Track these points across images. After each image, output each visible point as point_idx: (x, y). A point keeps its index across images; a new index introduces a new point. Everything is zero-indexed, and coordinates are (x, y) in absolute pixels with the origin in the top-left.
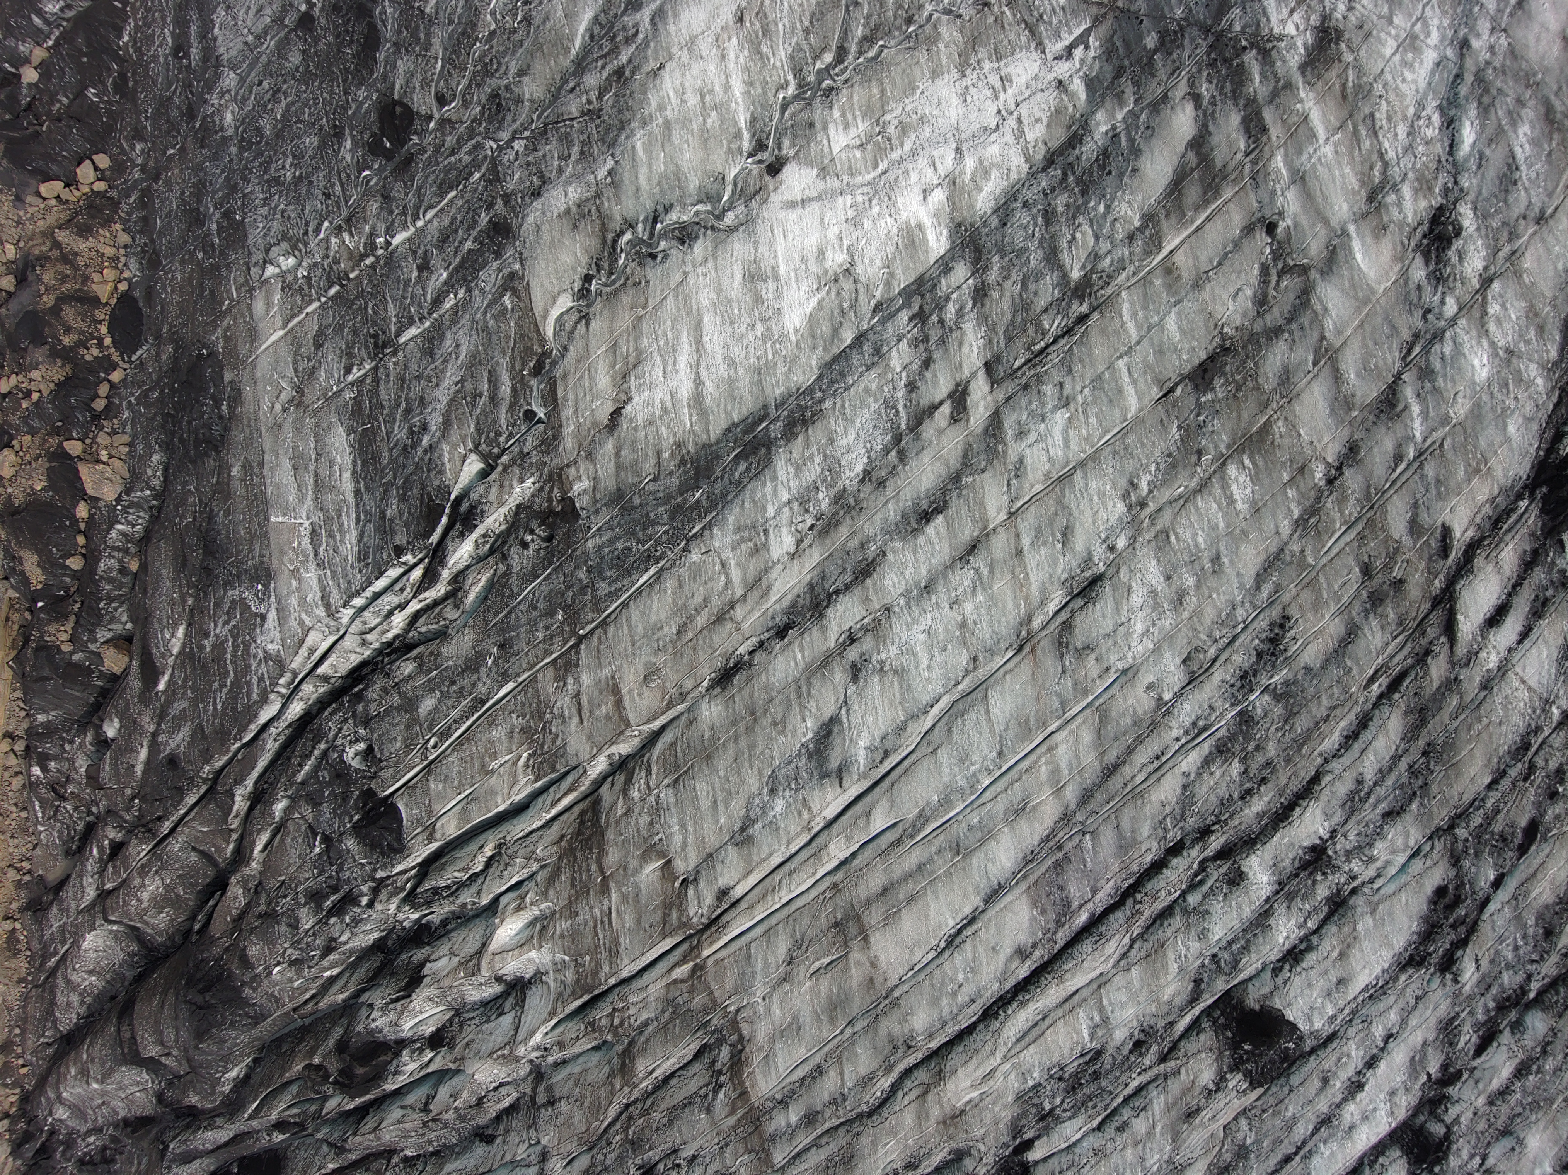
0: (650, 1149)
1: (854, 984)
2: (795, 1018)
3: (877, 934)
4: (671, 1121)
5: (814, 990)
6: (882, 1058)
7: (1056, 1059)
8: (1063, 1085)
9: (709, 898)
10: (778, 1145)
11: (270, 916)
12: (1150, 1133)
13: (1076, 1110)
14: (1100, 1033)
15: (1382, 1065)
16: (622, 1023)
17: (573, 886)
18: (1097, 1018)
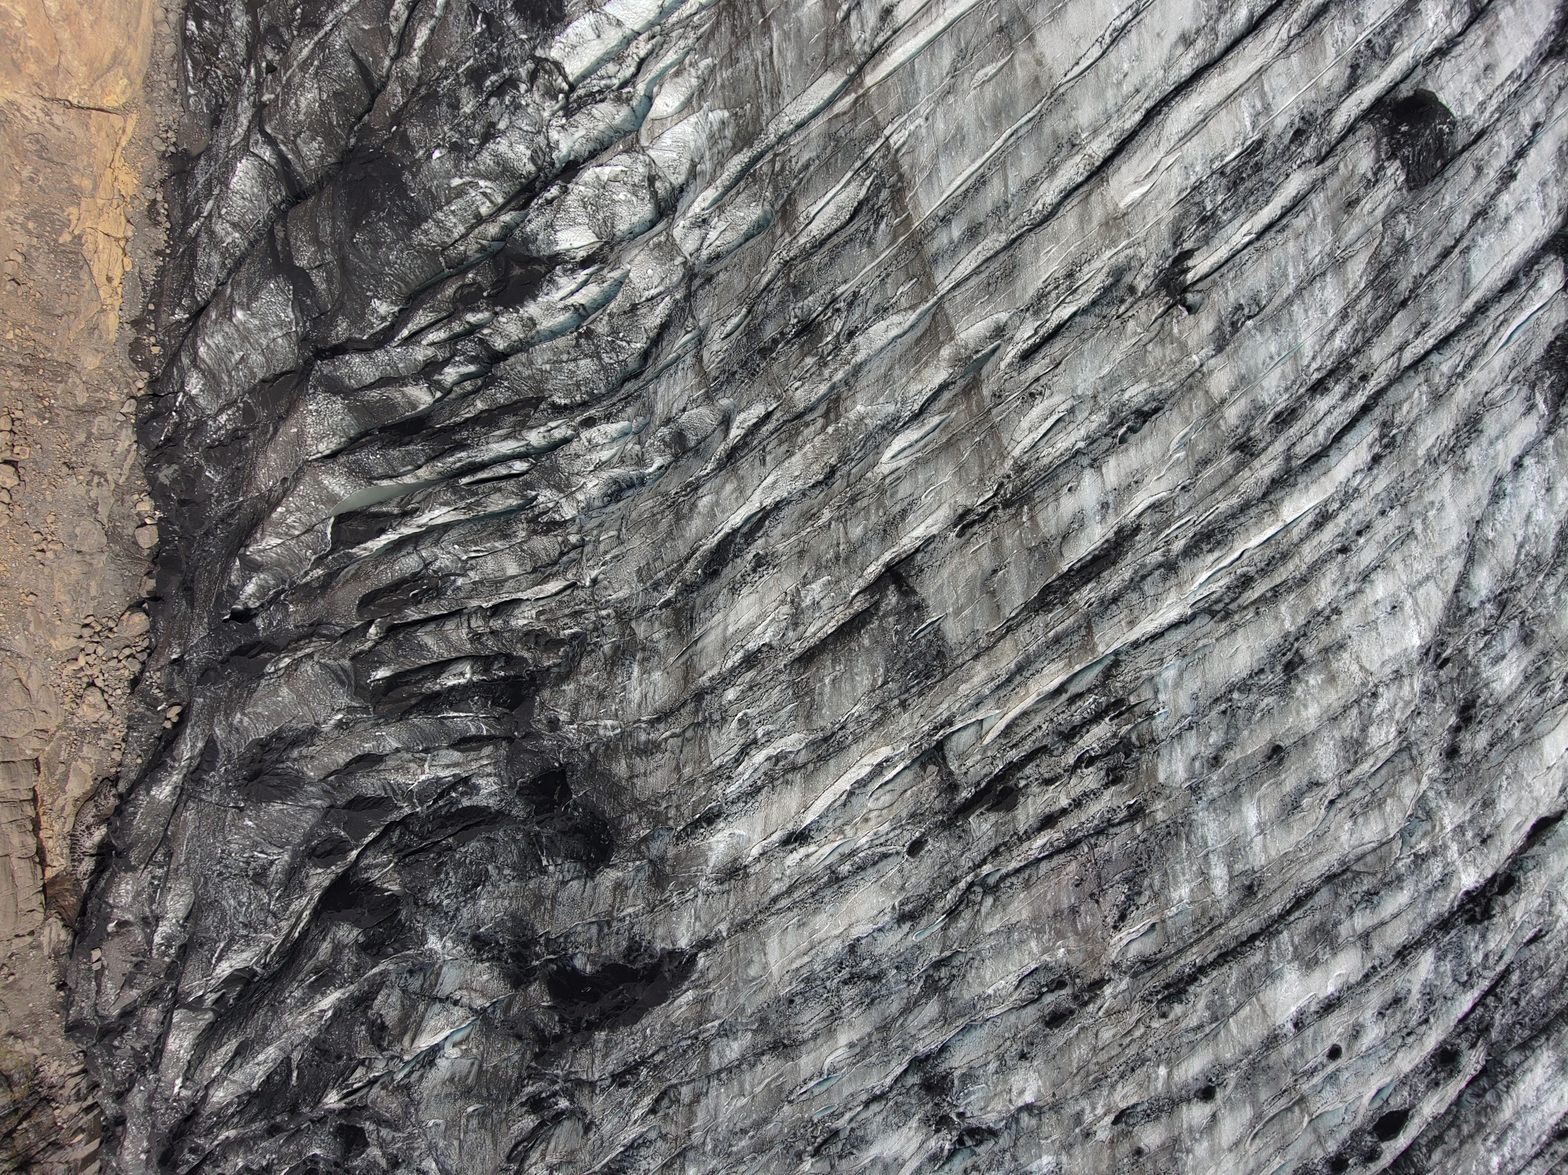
0: (812, 292)
1: (1019, 85)
2: (959, 128)
3: (1043, 30)
4: (832, 259)
5: (979, 98)
6: (1046, 159)
7: (1218, 150)
8: (1224, 181)
9: (872, 19)
10: (940, 264)
11: (432, 98)
12: (1311, 226)
13: (1237, 208)
14: (1263, 121)
15: (1533, 153)
16: (783, 168)
17: (733, 33)
18: (1259, 105)
